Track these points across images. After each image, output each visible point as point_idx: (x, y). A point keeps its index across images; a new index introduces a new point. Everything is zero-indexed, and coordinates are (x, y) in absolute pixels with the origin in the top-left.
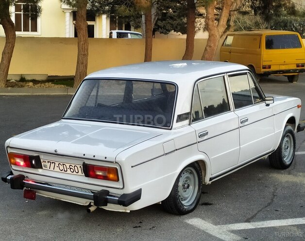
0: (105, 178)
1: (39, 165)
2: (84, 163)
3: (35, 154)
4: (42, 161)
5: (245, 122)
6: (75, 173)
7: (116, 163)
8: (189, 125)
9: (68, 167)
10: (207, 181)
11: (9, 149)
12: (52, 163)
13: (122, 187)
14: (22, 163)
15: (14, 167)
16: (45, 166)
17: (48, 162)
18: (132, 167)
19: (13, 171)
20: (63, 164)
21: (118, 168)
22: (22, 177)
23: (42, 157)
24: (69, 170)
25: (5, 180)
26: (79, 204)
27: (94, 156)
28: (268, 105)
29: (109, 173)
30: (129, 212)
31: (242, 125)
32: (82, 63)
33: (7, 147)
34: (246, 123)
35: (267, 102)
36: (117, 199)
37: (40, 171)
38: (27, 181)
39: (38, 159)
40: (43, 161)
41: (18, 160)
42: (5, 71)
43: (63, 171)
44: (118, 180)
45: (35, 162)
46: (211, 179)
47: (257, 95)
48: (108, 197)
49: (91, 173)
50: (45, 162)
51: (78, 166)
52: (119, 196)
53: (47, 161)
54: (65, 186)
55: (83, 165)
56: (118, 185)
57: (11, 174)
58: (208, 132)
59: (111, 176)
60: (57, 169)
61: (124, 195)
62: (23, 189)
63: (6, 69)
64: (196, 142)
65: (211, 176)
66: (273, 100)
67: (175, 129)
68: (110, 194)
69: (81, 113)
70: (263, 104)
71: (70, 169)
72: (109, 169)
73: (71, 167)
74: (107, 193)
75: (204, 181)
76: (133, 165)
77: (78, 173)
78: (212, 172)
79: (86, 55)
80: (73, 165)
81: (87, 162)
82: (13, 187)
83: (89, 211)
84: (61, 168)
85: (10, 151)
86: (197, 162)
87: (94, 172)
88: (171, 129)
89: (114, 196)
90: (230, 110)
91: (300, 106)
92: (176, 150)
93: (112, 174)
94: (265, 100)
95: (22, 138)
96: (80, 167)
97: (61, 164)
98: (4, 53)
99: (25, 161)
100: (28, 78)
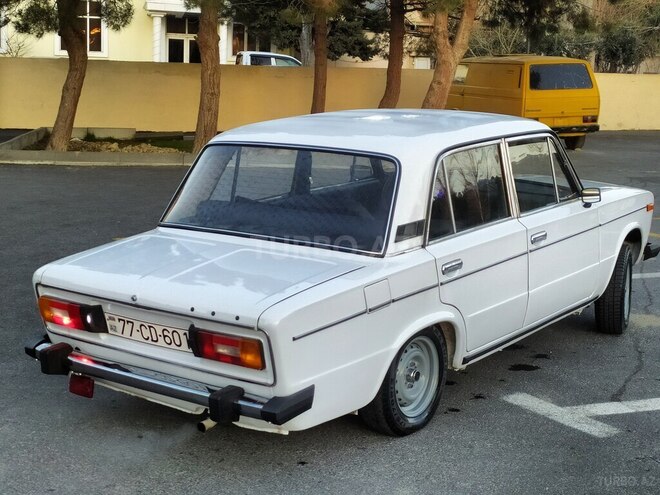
0: (236, 361)
1: (100, 326)
2: (192, 326)
3: (93, 303)
4: (107, 317)
5: (541, 240)
6: (173, 346)
7: (259, 329)
8: (423, 246)
9: (159, 332)
10: (458, 364)
11: (40, 289)
12: (128, 322)
13: (271, 381)
14: (66, 320)
15: (50, 326)
16: (114, 328)
17: (120, 320)
18: (294, 339)
19: (51, 336)
20: (150, 327)
21: (263, 341)
22: (66, 349)
23: (108, 309)
24: (161, 339)
25: (31, 352)
26: (184, 410)
27: (213, 314)
28: (587, 205)
29: (245, 350)
30: (287, 433)
31: (534, 247)
32: (209, 110)
33: (37, 284)
34: (542, 243)
35: (587, 199)
36: (261, 407)
37: (103, 338)
38: (77, 357)
39: (98, 312)
40: (110, 318)
41: (58, 313)
42: (68, 122)
43: (150, 341)
44: (263, 367)
45: (93, 318)
46: (465, 361)
47: (565, 183)
48: (241, 402)
49: (207, 349)
50: (114, 319)
51: (181, 333)
52: (266, 401)
53: (116, 318)
54: (153, 374)
55: (190, 331)
56: (264, 377)
57: (47, 339)
58: (461, 263)
59: (249, 358)
60: (137, 335)
61: (275, 399)
62: (67, 374)
63: (70, 118)
64: (435, 283)
65: (466, 355)
66: (599, 195)
67: (392, 255)
68: (246, 395)
69: (196, 216)
70: (578, 204)
71: (165, 336)
72: (243, 343)
73: (166, 333)
74: (240, 393)
75: (452, 364)
76: (296, 335)
77: (180, 346)
78: (469, 346)
79: (215, 95)
80: (171, 330)
81: (198, 325)
82: (46, 370)
83: (202, 428)
84: (146, 333)
85: (43, 292)
86: (438, 326)
87: (213, 347)
88: (382, 256)
89: (254, 402)
90: (510, 215)
91: (652, 208)
92: (394, 301)
93: (251, 353)
94: (582, 195)
95: (73, 264)
96: (185, 334)
97: (146, 325)
98: (66, 89)
99: (71, 316)
100: (99, 135)
